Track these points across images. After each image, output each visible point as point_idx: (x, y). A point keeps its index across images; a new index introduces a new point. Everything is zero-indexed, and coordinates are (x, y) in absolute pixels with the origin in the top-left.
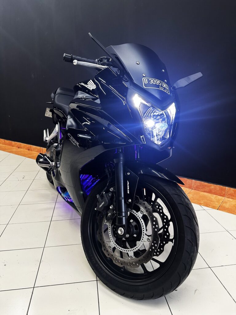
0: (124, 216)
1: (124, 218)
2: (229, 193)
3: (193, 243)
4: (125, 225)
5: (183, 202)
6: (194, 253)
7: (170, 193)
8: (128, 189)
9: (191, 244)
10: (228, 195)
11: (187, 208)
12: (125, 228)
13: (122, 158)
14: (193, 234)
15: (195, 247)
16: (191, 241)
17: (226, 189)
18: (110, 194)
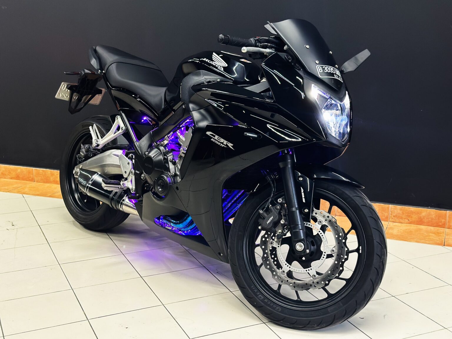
0: (301, 229)
1: (301, 231)
2: (395, 215)
3: (382, 245)
4: (304, 239)
5: (366, 203)
6: (384, 256)
7: (351, 196)
8: (303, 196)
9: (381, 246)
10: (393, 217)
11: (371, 210)
12: (305, 242)
13: (289, 161)
14: (381, 235)
15: (385, 250)
16: (380, 243)
17: (390, 208)
18: (278, 207)
